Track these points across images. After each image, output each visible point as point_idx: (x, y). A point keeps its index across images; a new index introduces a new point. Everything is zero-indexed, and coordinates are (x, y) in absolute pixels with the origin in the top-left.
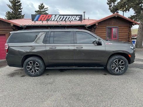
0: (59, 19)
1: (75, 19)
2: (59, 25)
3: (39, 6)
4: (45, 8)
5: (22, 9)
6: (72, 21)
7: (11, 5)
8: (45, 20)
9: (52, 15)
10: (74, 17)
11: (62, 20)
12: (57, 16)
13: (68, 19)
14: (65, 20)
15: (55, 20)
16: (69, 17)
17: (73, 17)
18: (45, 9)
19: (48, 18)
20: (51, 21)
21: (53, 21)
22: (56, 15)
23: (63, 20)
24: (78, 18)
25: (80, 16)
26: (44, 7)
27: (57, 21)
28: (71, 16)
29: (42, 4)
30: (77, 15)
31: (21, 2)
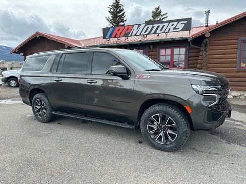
0: (145, 32)
1: (175, 28)
2: (137, 42)
3: (153, 11)
4: (162, 13)
5: (125, 20)
6: (169, 32)
7: (110, 16)
8: (122, 35)
9: (133, 25)
10: (173, 25)
11: (149, 33)
12: (142, 26)
13: (161, 30)
14: (155, 33)
15: (138, 34)
16: (164, 26)
17: (171, 24)
18: (162, 16)
19: (127, 32)
20: (131, 36)
21: (135, 35)
22: (139, 25)
23: (152, 32)
24: (181, 26)
25: (186, 22)
26: (160, 12)
27: (140, 35)
28: (168, 24)
29: (158, 8)
30: (178, 21)
31: (124, 11)
